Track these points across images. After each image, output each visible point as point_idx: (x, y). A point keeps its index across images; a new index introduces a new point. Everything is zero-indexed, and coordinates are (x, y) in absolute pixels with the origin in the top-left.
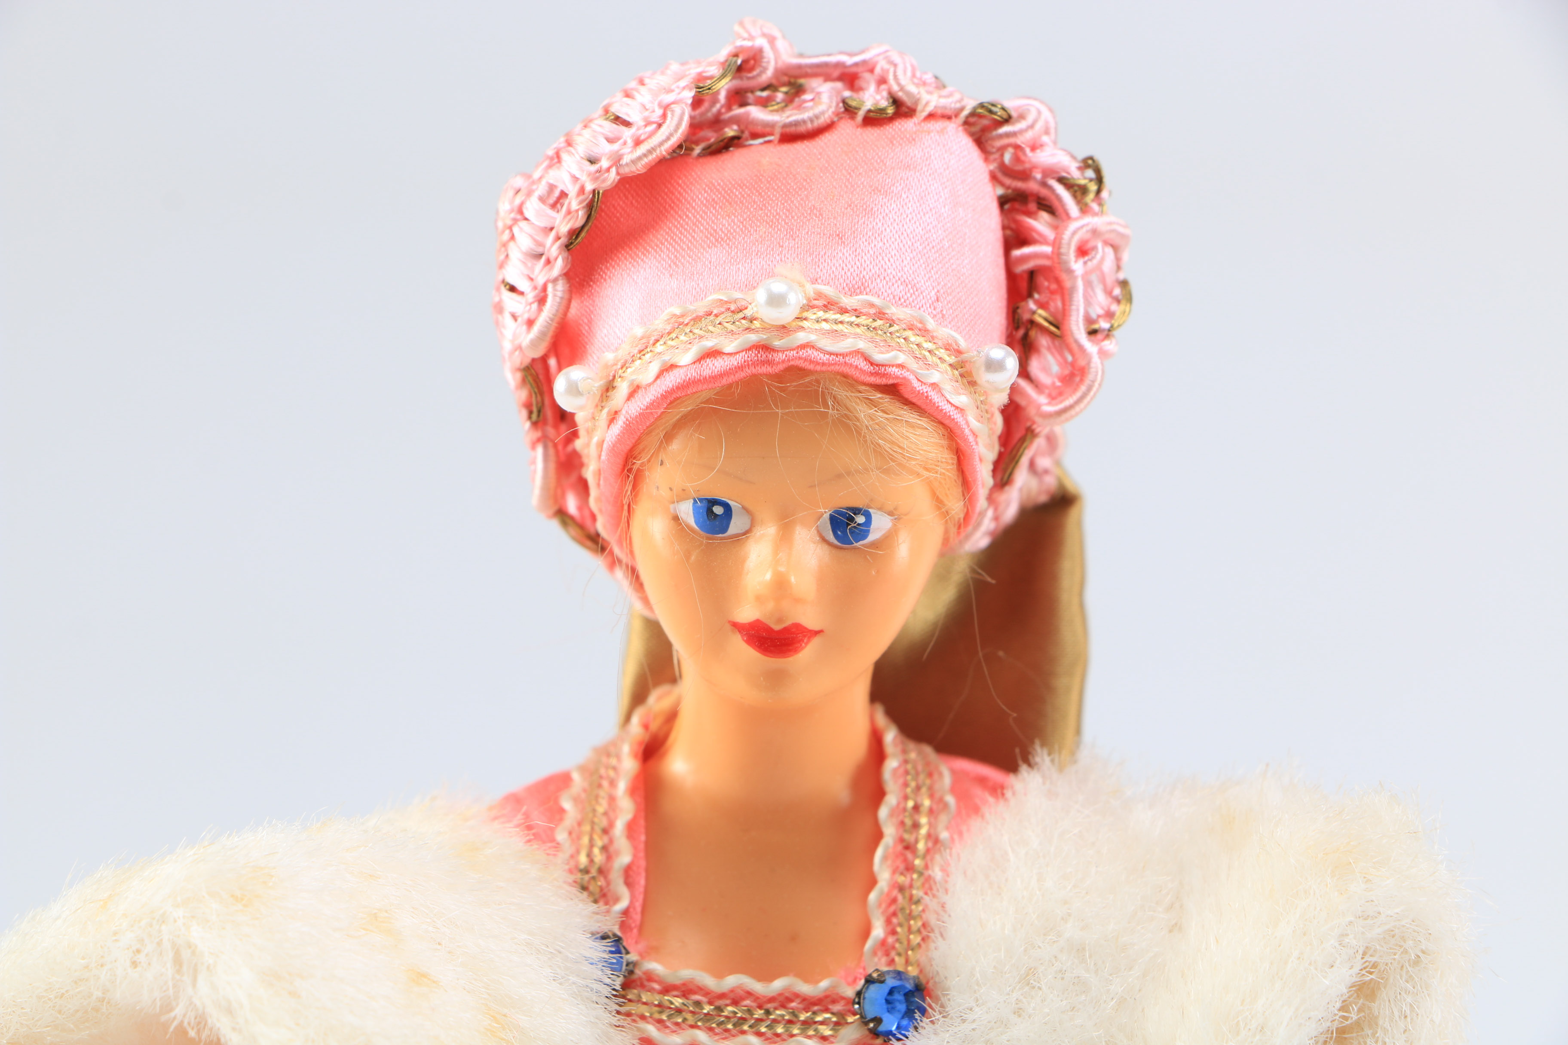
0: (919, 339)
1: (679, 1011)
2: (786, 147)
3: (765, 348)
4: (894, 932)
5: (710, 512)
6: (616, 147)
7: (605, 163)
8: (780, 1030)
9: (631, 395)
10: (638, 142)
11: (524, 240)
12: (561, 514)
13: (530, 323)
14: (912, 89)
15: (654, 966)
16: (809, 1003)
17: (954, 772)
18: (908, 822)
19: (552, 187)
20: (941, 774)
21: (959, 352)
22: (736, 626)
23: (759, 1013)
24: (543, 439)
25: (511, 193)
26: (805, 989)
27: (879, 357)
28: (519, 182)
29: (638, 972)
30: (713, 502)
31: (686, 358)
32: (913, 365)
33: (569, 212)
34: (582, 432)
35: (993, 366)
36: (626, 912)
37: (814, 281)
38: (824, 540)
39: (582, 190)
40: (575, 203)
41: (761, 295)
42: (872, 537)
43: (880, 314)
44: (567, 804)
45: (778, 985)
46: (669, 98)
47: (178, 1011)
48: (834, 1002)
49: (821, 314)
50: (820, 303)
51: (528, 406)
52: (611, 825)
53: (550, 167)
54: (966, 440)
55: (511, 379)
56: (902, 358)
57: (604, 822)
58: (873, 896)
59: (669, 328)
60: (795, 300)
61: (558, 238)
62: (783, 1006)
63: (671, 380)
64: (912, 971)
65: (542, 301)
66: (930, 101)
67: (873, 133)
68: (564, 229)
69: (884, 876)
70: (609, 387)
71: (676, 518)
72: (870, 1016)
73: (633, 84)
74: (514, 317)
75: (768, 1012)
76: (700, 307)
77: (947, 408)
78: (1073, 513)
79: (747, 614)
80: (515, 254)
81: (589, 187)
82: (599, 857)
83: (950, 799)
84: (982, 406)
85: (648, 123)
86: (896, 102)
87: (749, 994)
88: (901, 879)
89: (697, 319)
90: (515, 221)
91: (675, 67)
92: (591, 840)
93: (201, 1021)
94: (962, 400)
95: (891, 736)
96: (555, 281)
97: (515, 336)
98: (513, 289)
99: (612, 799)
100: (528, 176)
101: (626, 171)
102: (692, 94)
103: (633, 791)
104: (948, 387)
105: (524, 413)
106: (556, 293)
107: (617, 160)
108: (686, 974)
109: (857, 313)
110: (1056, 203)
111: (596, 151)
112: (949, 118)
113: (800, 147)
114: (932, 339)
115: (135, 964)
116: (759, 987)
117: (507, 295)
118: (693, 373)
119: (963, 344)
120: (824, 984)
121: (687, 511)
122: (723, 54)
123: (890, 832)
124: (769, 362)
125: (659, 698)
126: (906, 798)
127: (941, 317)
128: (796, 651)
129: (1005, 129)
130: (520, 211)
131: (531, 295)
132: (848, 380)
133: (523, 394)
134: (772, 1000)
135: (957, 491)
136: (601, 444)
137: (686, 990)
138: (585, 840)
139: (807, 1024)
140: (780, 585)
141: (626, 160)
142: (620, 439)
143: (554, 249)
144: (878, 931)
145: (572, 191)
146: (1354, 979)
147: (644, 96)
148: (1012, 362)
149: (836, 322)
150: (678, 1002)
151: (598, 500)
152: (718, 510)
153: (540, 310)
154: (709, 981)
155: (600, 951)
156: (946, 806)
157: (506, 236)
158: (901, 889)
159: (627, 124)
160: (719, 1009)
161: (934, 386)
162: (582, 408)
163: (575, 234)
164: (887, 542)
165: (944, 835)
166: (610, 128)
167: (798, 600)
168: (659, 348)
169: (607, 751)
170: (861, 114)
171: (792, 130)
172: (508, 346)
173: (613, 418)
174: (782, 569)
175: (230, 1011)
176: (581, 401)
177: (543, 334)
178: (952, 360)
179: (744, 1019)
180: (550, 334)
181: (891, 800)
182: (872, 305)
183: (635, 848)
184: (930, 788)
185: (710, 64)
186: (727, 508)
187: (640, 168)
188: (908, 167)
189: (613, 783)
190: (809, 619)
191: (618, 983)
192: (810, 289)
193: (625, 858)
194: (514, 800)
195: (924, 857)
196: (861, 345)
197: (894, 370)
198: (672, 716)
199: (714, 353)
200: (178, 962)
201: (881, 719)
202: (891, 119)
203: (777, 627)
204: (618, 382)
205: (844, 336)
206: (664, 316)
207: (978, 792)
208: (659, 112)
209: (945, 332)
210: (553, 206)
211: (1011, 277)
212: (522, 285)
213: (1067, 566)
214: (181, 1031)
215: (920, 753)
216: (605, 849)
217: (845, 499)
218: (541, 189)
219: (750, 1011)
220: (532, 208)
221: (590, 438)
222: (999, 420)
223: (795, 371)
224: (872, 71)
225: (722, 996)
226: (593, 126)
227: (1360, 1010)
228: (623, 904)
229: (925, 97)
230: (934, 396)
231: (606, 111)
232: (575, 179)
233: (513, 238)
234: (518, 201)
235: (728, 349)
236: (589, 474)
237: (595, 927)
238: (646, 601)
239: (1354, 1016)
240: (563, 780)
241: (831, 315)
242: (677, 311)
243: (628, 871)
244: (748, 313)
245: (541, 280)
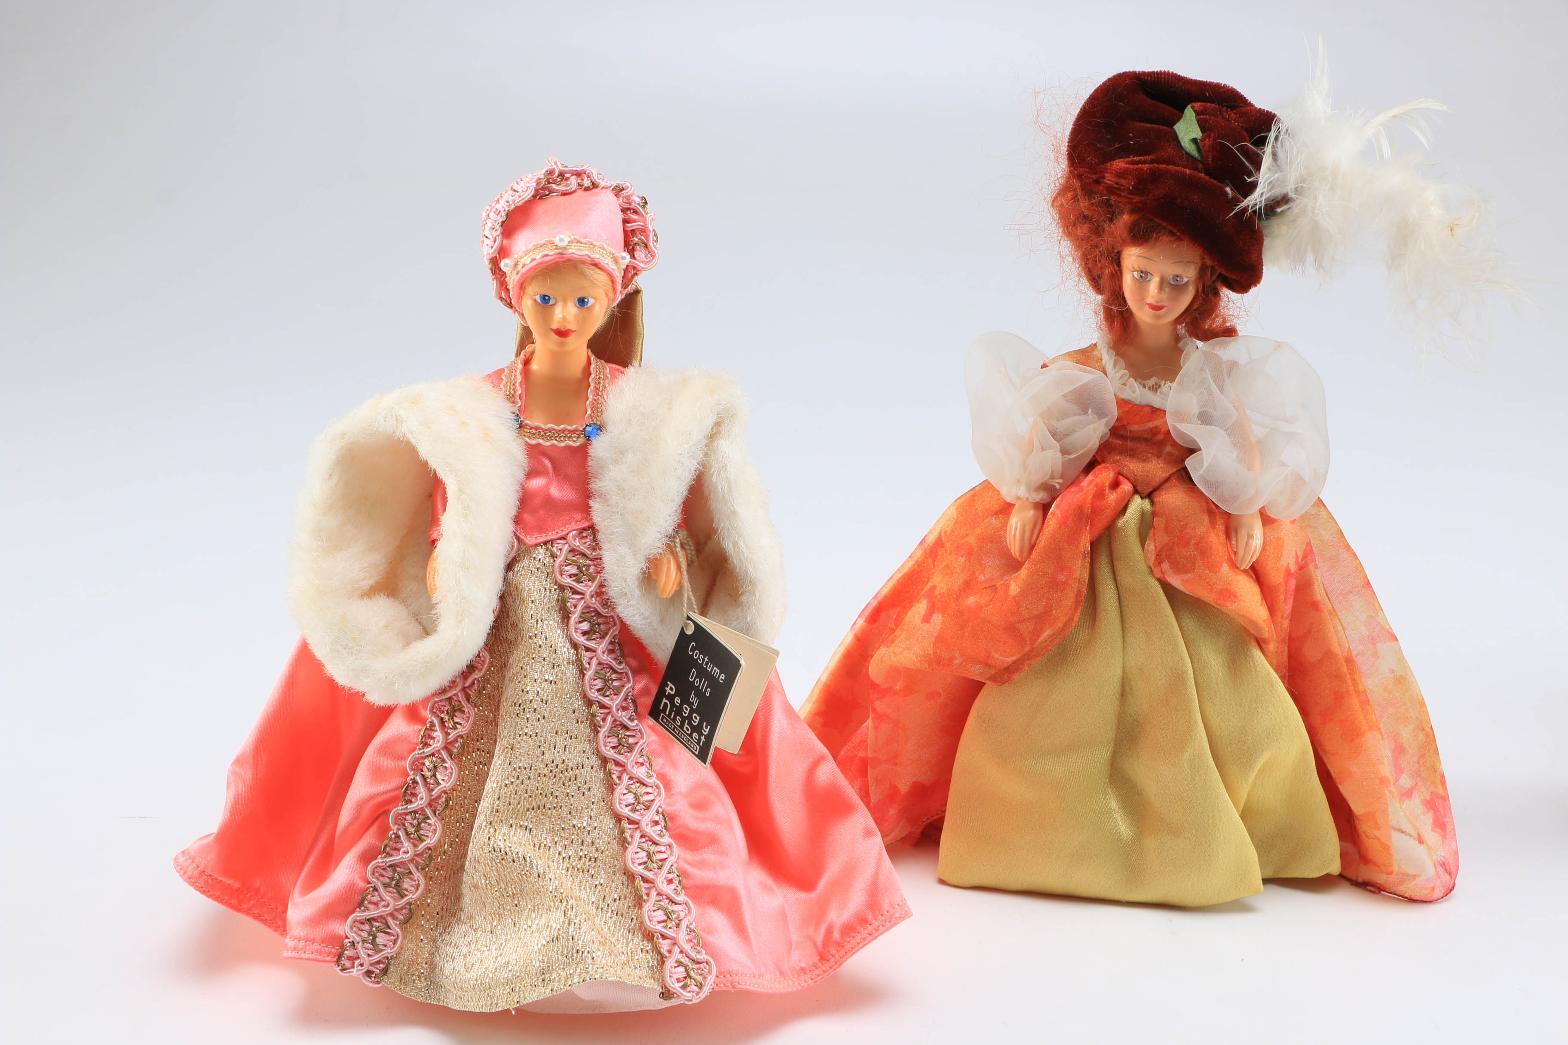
0: (602, 251)
1: (535, 434)
2: (563, 197)
3: (561, 254)
4: (593, 412)
5: (544, 299)
6: (514, 198)
7: (511, 203)
8: (562, 439)
9: (523, 267)
10: (520, 196)
11: (490, 225)
12: (501, 298)
13: (492, 247)
14: (598, 181)
15: (527, 422)
16: (570, 431)
17: (609, 367)
18: (597, 382)
19: (497, 209)
20: (606, 369)
21: (613, 254)
22: (552, 330)
23: (556, 435)
24: (496, 278)
25: (486, 210)
26: (569, 428)
27: (592, 256)
28: (488, 207)
29: (523, 424)
30: (545, 296)
31: (538, 257)
32: (601, 258)
33: (501, 216)
34: (508, 276)
35: (624, 258)
36: (520, 406)
37: (573, 235)
38: (576, 306)
39: (505, 211)
40: (503, 214)
41: (557, 239)
42: (589, 305)
43: (592, 244)
44: (503, 377)
45: (562, 427)
46: (528, 185)
47: (397, 433)
48: (577, 431)
49: (576, 244)
50: (575, 241)
51: (491, 269)
52: (516, 383)
53: (496, 203)
54: (615, 278)
55: (487, 262)
56: (598, 256)
57: (513, 382)
58: (587, 402)
59: (533, 248)
60: (567, 240)
61: (498, 223)
62: (563, 433)
63: (535, 263)
64: (599, 423)
65: (495, 241)
66: (602, 184)
67: (587, 193)
68: (500, 221)
69: (591, 397)
70: (516, 264)
71: (535, 300)
72: (587, 435)
73: (519, 180)
74: (487, 245)
75: (559, 434)
76: (542, 243)
77: (611, 270)
78: (640, 295)
79: (555, 327)
80: (487, 228)
81: (507, 209)
82: (512, 392)
83: (609, 376)
84: (619, 268)
85: (523, 191)
86: (593, 184)
87: (554, 429)
88: (595, 398)
89: (541, 246)
90: (487, 219)
91: (530, 175)
92: (510, 387)
93: (404, 436)
94: (614, 267)
95: (593, 358)
96: (498, 236)
97: (488, 251)
98: (487, 237)
99: (516, 375)
100: (490, 206)
101: (517, 205)
102: (535, 184)
103: (521, 374)
104: (610, 264)
105: (490, 271)
106: (499, 239)
107: (514, 201)
108: (536, 424)
109: (585, 244)
110: (638, 211)
111: (509, 199)
112: (607, 188)
113: (567, 197)
114: (606, 251)
115: (385, 421)
116: (556, 427)
117: (485, 239)
118: (541, 261)
119: (614, 252)
120: (574, 426)
121: (538, 298)
122: (543, 171)
123: (592, 385)
124: (563, 258)
125: (529, 348)
126: (597, 375)
127: (608, 245)
128: (569, 336)
129: (623, 192)
130: (488, 216)
131: (492, 240)
132: (583, 262)
133: (490, 266)
134: (560, 431)
135: (612, 292)
136: (514, 280)
137: (536, 428)
138: (508, 387)
139: (570, 437)
140: (564, 319)
141: (516, 202)
142: (520, 279)
143: (498, 227)
144: (589, 412)
145: (502, 210)
146: (715, 421)
147: (522, 184)
148: (628, 257)
149: (580, 246)
150: (534, 431)
151: (513, 295)
152: (547, 298)
153: (495, 243)
154: (543, 426)
155: (513, 417)
156: (608, 377)
157: (485, 223)
158: (595, 400)
159: (517, 192)
160: (546, 433)
161: (607, 264)
162: (508, 270)
163: (503, 222)
164: (593, 305)
165: (607, 386)
166: (512, 193)
167: (569, 323)
168: (531, 254)
169: (514, 363)
170: (584, 187)
171: (565, 192)
172: (485, 253)
173: (518, 273)
174: (565, 314)
175: (412, 433)
176: (508, 269)
177: (495, 250)
178: (611, 256)
179: (552, 436)
180: (497, 250)
181: (593, 376)
182: (589, 242)
183: (522, 389)
184: (603, 373)
185: (541, 175)
186: (549, 297)
187: (520, 204)
188: (597, 202)
189: (516, 371)
190: (572, 327)
191: (518, 426)
192: (573, 237)
193: (519, 392)
194: (489, 376)
195: (602, 392)
196: (587, 253)
197: (597, 260)
198: (533, 353)
199: (546, 255)
200: (397, 420)
201: (590, 353)
202: (592, 189)
203: (563, 330)
204: (519, 263)
205: (583, 250)
206: (532, 245)
207: (617, 373)
208: (526, 188)
209: (609, 249)
210: (498, 215)
211: (625, 231)
212: (490, 237)
213: (639, 309)
214: (398, 439)
215: (601, 363)
216: (514, 389)
217: (580, 295)
218: (494, 210)
219: (554, 434)
220: (492, 215)
221: (511, 278)
222: (623, 272)
223: (569, 260)
224: (585, 173)
225: (546, 430)
226: (508, 192)
227: (716, 429)
228: (519, 404)
229: (601, 183)
230: (606, 266)
231: (512, 188)
232: (503, 207)
233: (486, 223)
234: (488, 213)
235: (551, 254)
236: (510, 287)
237: (512, 410)
238: (525, 322)
239: (715, 431)
240: (503, 370)
241: (578, 244)
242: (536, 244)
243: (520, 396)
244: (555, 244)
245: (495, 235)
